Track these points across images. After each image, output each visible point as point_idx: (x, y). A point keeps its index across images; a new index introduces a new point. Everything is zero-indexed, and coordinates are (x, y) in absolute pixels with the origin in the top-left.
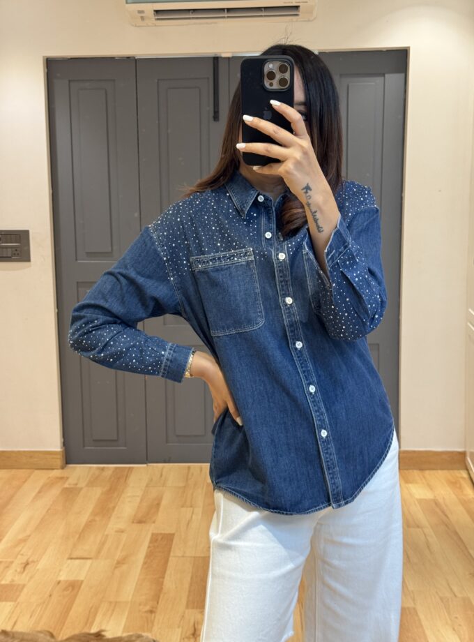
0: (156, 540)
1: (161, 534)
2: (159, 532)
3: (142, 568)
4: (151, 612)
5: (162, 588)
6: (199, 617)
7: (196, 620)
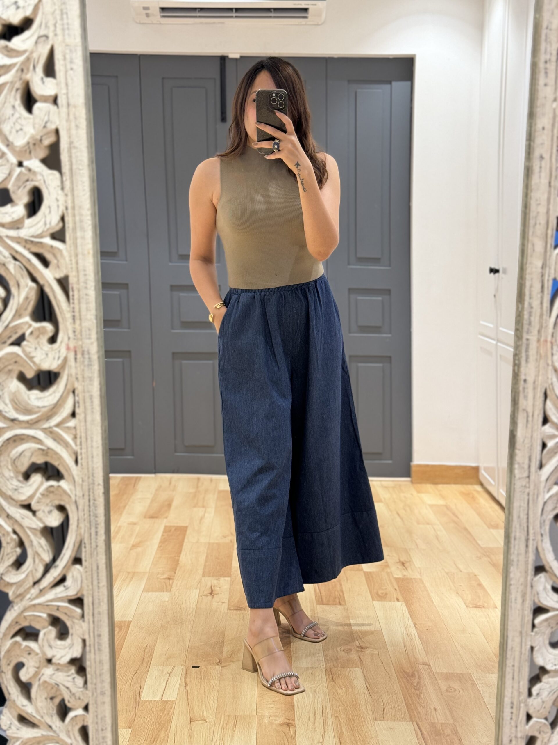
0: (170, 531)
1: (174, 526)
2: (172, 525)
3: (157, 549)
4: (169, 579)
5: (178, 564)
6: (215, 582)
7: (213, 584)
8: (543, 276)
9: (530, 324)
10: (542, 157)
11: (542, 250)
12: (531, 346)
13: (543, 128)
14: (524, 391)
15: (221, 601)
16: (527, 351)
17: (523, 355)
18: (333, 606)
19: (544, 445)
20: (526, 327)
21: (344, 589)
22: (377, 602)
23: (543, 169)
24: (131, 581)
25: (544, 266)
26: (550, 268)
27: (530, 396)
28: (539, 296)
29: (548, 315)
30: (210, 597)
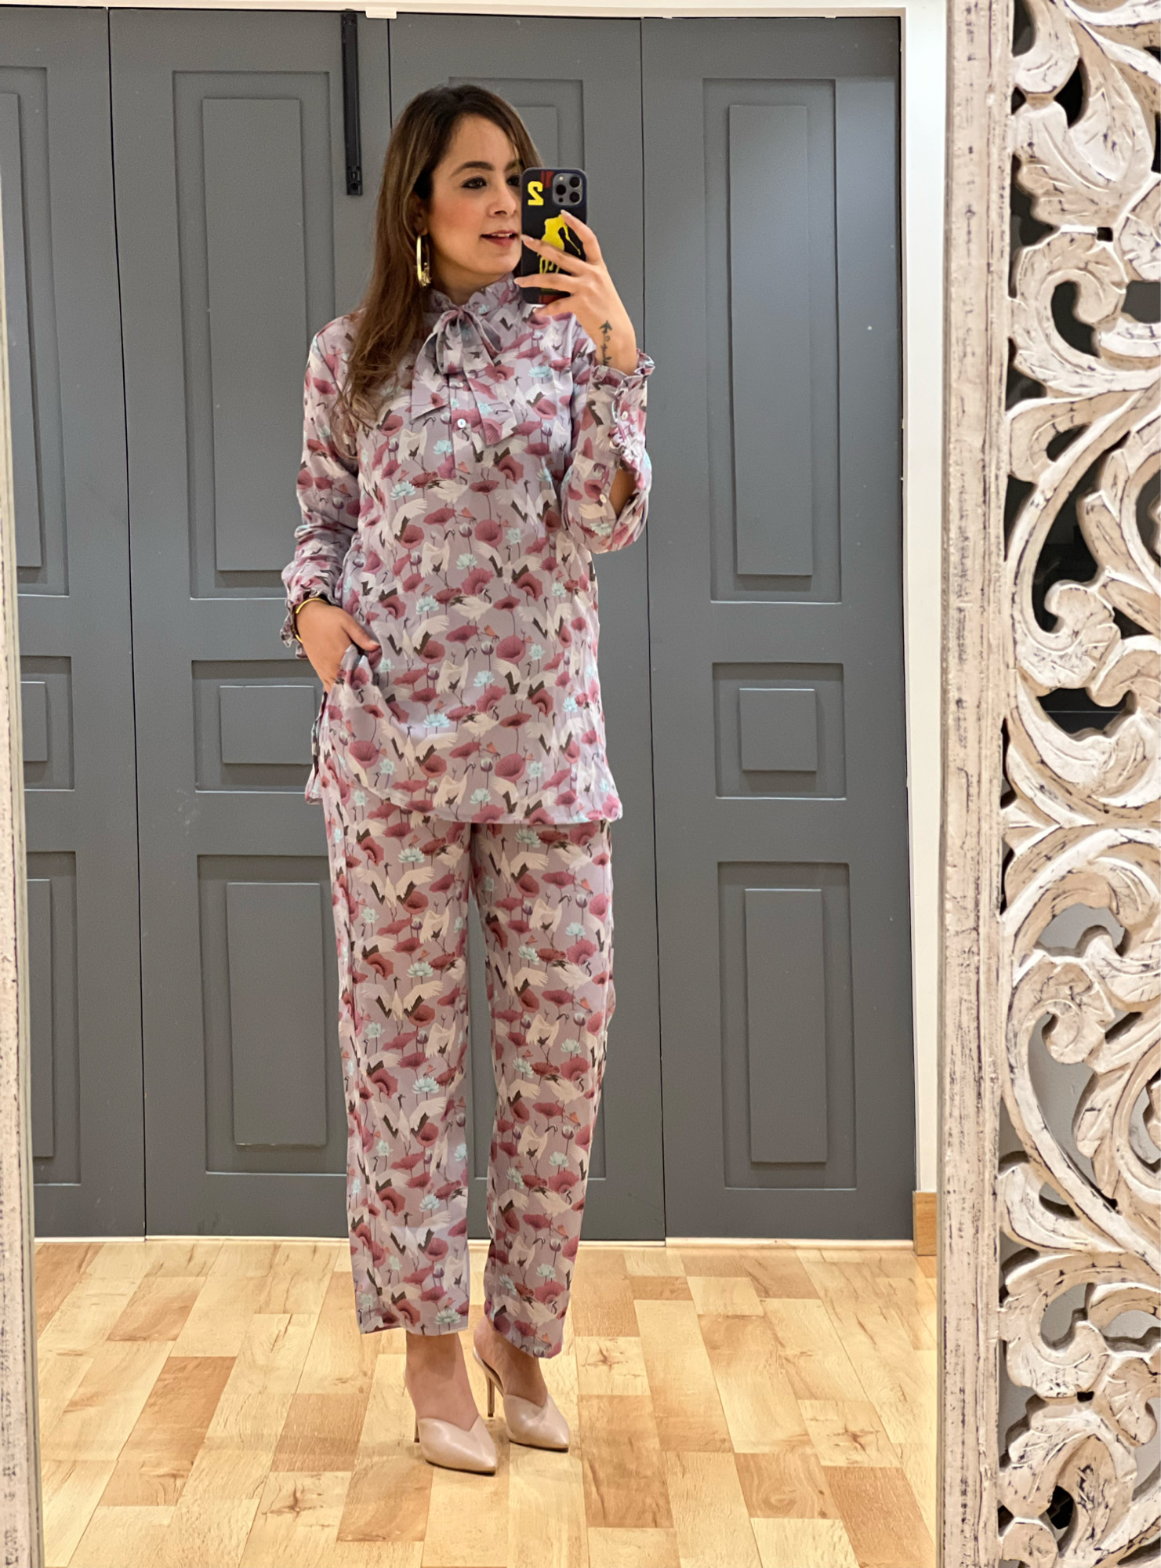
0: (182, 1368)
1: (195, 1358)
2: (189, 1354)
3: (144, 1412)
4: (175, 1476)
5: (203, 1442)
6: (308, 1482)
7: (300, 1487)
8: (984, 467)
9: (963, 575)
10: (970, 211)
11: (983, 412)
12: (967, 628)
13: (971, 150)
14: (958, 728)
15: (322, 1522)
16: (960, 637)
17: (953, 644)
18: (636, 1530)
19: (1009, 856)
20: (954, 581)
21: (671, 1492)
22: (762, 1520)
23: (973, 236)
24: (64, 1480)
25: (987, 446)
26: (999, 450)
27: (972, 736)
28: (980, 511)
29: (1002, 553)
30: (289, 1516)
